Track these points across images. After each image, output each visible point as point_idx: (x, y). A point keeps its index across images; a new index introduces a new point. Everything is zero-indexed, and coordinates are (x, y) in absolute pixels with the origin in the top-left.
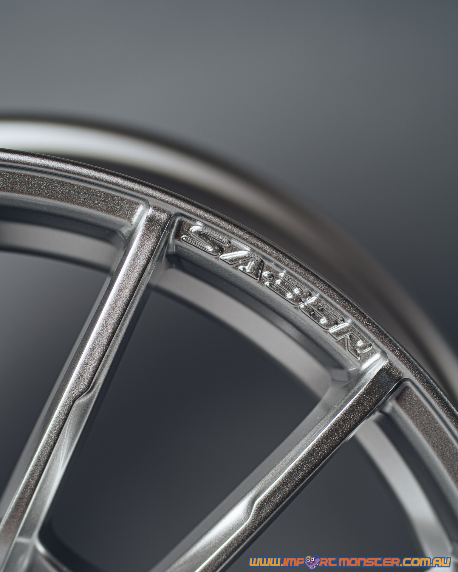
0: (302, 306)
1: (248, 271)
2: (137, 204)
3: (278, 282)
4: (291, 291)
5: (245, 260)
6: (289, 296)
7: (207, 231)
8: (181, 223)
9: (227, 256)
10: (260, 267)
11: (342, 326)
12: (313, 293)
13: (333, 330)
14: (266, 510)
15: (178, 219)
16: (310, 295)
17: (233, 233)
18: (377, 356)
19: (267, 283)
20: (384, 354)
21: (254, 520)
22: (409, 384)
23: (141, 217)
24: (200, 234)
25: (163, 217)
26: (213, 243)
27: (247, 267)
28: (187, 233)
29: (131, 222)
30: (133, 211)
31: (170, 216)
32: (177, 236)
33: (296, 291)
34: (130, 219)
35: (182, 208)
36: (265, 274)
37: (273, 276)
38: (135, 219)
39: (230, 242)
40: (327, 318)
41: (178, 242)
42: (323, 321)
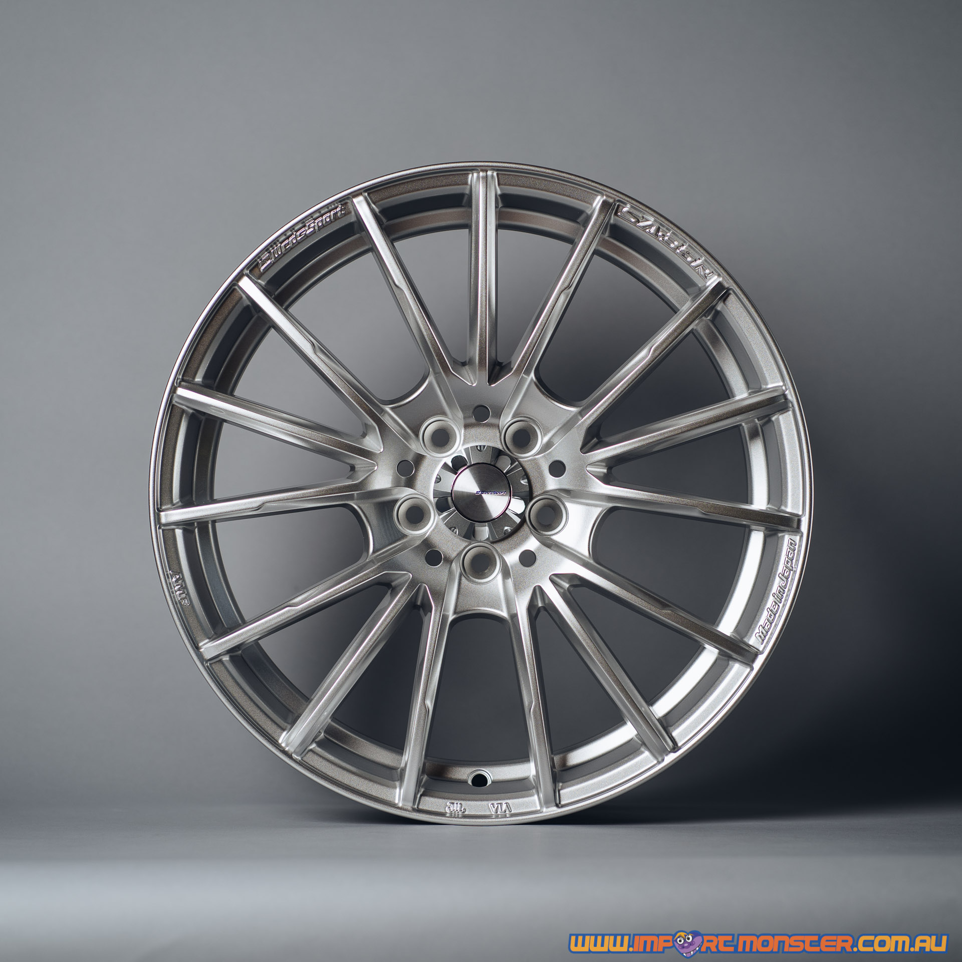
0: (678, 251)
1: (652, 232)
2: (597, 195)
3: (666, 238)
4: (673, 243)
5: (650, 226)
6: (672, 246)
7: (632, 211)
8: (619, 206)
9: (641, 224)
10: (658, 230)
11: (699, 262)
12: (684, 244)
13: (693, 264)
14: (658, 352)
15: (618, 203)
16: (683, 245)
17: (646, 211)
18: (716, 277)
19: (661, 239)
20: (719, 275)
21: (652, 356)
22: (731, 292)
23: (598, 202)
24: (629, 212)
25: (611, 201)
26: (635, 217)
27: (651, 230)
28: (621, 212)
29: (592, 206)
30: (594, 199)
31: (615, 201)
32: (616, 214)
33: (676, 243)
34: (592, 204)
35: (620, 197)
36: (660, 234)
37: (664, 236)
38: (594, 205)
39: (643, 217)
40: (691, 257)
41: (616, 217)
42: (689, 259)
